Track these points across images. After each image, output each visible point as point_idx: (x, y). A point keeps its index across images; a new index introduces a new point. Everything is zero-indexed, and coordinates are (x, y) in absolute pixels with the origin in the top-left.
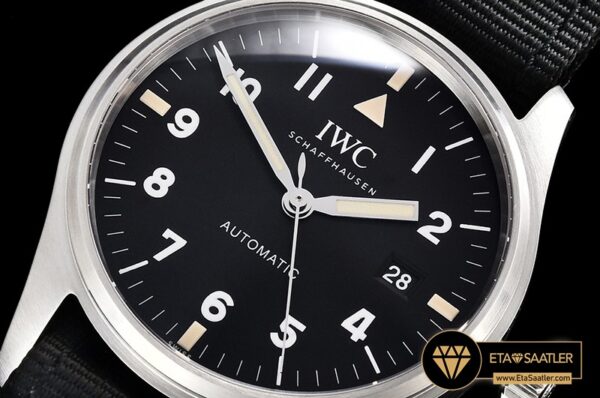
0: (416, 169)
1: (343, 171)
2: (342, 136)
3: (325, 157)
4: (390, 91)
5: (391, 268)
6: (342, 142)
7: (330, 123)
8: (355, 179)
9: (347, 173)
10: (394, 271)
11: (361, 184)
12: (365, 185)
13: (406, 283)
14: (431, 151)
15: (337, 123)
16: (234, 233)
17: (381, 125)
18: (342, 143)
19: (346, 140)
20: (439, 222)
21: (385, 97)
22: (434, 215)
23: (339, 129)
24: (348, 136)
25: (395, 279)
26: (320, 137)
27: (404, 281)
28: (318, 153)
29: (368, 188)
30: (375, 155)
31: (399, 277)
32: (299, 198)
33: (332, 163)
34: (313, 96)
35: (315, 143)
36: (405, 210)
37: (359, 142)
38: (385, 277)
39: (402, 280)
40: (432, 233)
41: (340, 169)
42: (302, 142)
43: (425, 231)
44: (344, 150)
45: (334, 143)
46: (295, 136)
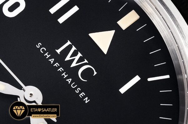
1: (69, 81)
2: (75, 54)
3: (59, 67)
4: (118, 29)
7: (69, 43)
8: (76, 88)
9: (71, 83)
11: (80, 92)
12: (82, 94)
14: (137, 79)
15: (74, 43)
17: (105, 52)
18: (74, 59)
19: (77, 58)
21: (113, 32)
23: (74, 48)
24: (79, 55)
26: (59, 51)
28: (54, 63)
29: (84, 97)
30: (95, 73)
32: (31, 94)
33: (63, 72)
34: (61, 20)
37: (86, 61)
41: (67, 78)
42: (45, 52)
44: (74, 64)
45: (68, 58)
46: (41, 47)
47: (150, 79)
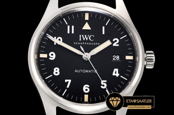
0: (103, 33)
1: (90, 44)
3: (84, 43)
4: (87, 21)
5: (113, 57)
6: (85, 38)
7: (80, 36)
10: (114, 57)
11: (95, 44)
13: (118, 58)
14: (103, 27)
16: (79, 71)
17: (90, 29)
20: (116, 41)
21: (87, 23)
22: (114, 40)
23: (83, 36)
24: (86, 36)
25: (116, 58)
26: (80, 40)
27: (118, 57)
28: (82, 44)
29: (97, 44)
30: (93, 36)
31: (116, 57)
33: (86, 43)
34: (73, 32)
35: (80, 42)
36: (108, 43)
37: (89, 36)
38: (113, 59)
39: (117, 58)
40: (116, 44)
42: (78, 43)
43: (115, 45)
45: (84, 39)
46: (75, 43)
47: (106, 25)
